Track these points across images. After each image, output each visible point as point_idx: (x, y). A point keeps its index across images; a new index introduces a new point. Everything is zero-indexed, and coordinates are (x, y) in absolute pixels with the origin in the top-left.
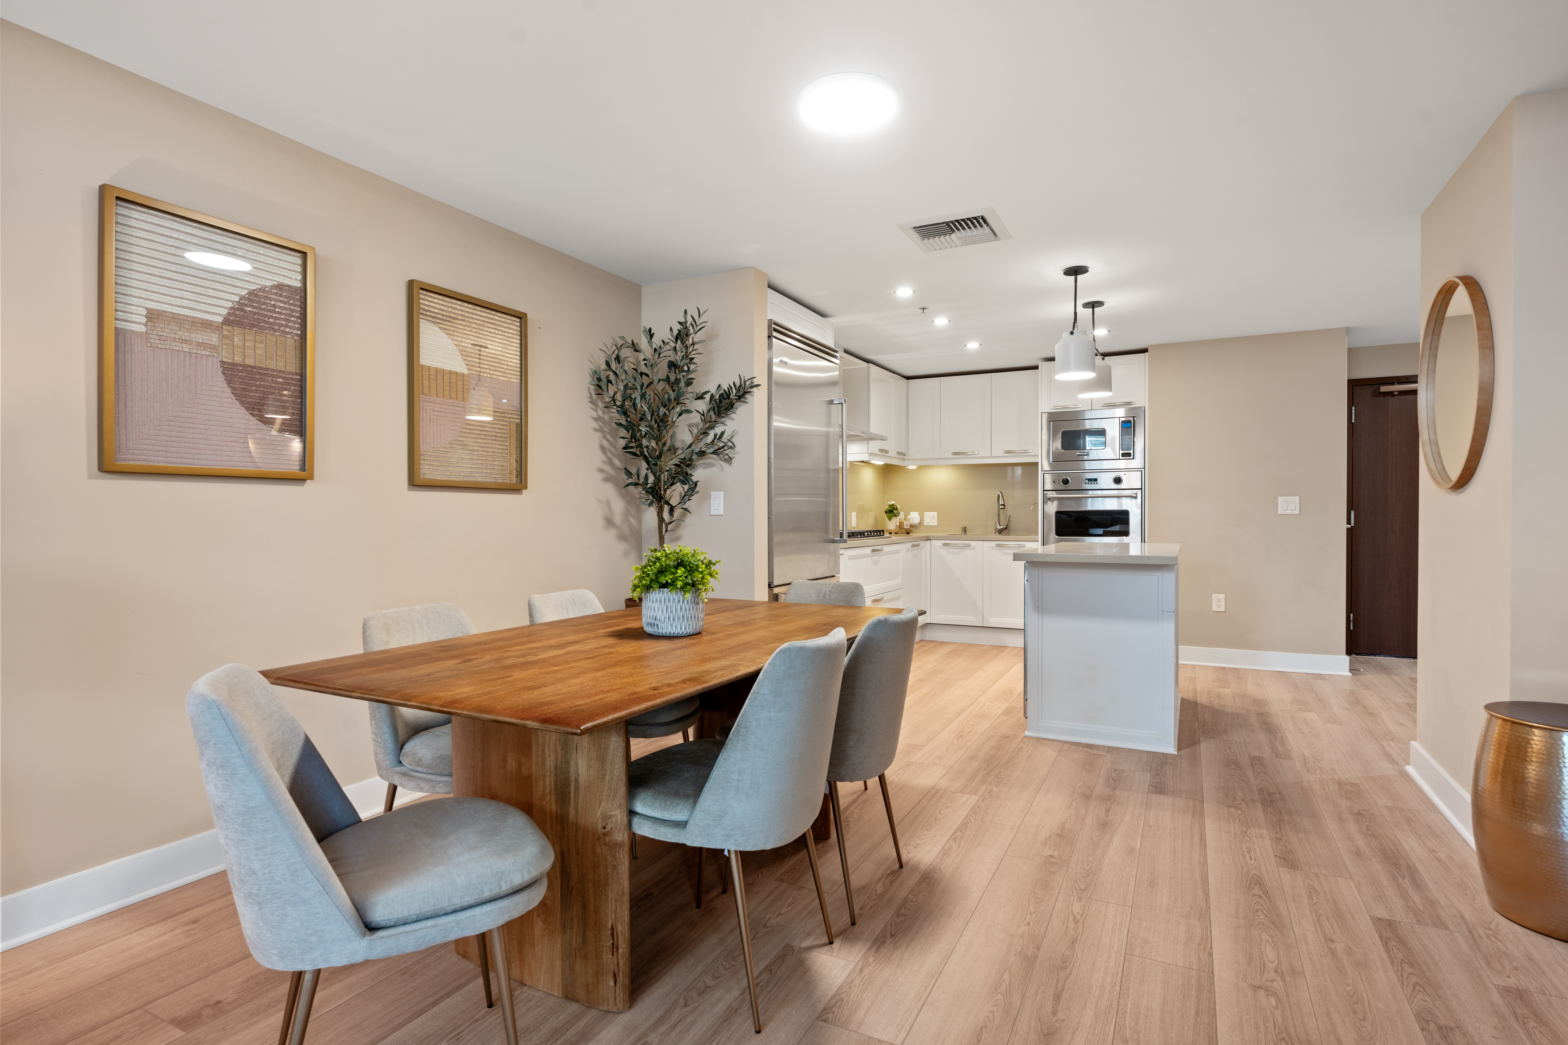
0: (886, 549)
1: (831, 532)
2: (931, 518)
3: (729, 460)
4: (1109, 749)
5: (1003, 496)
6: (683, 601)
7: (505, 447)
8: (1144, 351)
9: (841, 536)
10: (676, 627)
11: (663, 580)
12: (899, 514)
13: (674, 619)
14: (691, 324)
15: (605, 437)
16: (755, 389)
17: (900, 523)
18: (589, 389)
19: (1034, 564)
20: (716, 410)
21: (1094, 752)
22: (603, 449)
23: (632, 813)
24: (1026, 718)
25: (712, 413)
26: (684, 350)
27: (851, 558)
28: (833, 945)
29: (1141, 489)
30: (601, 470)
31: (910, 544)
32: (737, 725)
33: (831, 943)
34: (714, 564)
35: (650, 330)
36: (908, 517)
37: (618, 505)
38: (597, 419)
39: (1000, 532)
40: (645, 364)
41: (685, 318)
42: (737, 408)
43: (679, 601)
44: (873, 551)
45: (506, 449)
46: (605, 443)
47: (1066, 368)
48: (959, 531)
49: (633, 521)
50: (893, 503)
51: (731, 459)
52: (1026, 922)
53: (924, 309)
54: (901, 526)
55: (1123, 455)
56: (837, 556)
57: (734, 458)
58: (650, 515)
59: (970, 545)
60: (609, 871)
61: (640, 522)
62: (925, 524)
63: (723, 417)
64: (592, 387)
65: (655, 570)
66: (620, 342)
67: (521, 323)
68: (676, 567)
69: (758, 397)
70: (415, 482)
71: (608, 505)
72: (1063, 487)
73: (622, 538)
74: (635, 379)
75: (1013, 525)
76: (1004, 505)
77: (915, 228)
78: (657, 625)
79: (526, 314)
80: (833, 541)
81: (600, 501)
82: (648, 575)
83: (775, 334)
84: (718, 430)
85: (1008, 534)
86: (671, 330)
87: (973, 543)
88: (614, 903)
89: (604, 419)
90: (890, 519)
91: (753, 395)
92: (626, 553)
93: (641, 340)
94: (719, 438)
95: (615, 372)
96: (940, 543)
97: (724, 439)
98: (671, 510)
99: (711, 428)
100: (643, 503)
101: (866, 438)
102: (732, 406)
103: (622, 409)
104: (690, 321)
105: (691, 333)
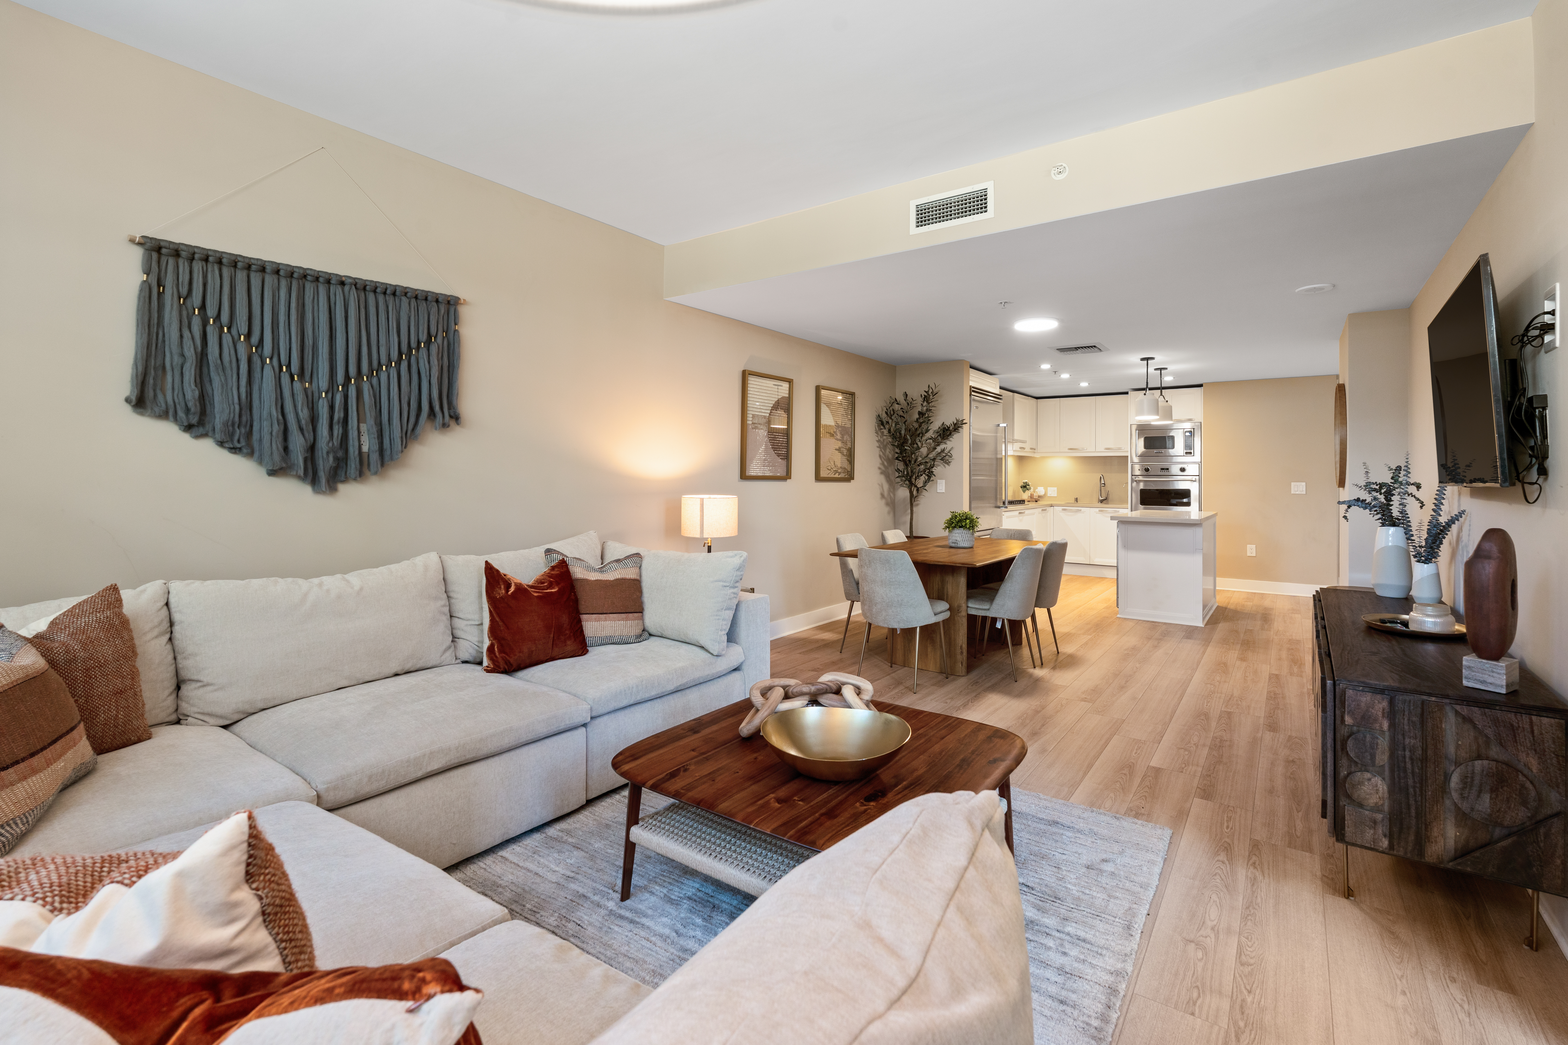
0: (1027, 512)
1: (998, 502)
2: (1052, 492)
3: (948, 463)
4: (1163, 624)
5: (1103, 478)
6: (968, 533)
7: (847, 459)
8: (1202, 386)
9: (1004, 503)
10: (965, 544)
12: (1030, 489)
13: (964, 540)
14: (932, 392)
15: (881, 451)
16: (963, 426)
17: (1031, 494)
18: (876, 426)
19: (1123, 522)
20: (942, 436)
21: (1156, 624)
22: (880, 456)
23: (968, 607)
24: (1118, 608)
25: (939, 438)
26: (927, 405)
27: (1008, 517)
29: (1199, 475)
30: (879, 468)
31: (1041, 509)
32: (1009, 574)
33: (1034, 667)
35: (906, 393)
36: (1037, 491)
37: (886, 486)
39: (1102, 501)
40: (904, 412)
41: (929, 389)
42: (953, 435)
43: (966, 533)
44: (1020, 513)
46: (882, 453)
47: (1141, 413)
48: (1073, 501)
49: (892, 495)
50: (1027, 481)
53: (1056, 372)
54: (1031, 496)
55: (1186, 453)
56: (1001, 516)
57: (951, 462)
58: (903, 493)
59: (1080, 511)
60: (960, 626)
61: (894, 495)
62: (1049, 495)
63: (946, 440)
65: (956, 521)
66: (892, 401)
67: (852, 397)
68: (965, 520)
69: (965, 430)
70: (818, 478)
71: (882, 487)
72: (1146, 473)
73: (887, 504)
74: (897, 419)
75: (1110, 497)
76: (1104, 484)
77: (1058, 349)
78: (957, 543)
79: (854, 393)
80: (999, 507)
81: (879, 485)
82: (953, 523)
83: (974, 392)
84: (942, 446)
85: (1107, 503)
86: (921, 395)
87: (1083, 509)
88: (962, 638)
89: (882, 442)
90: (1024, 492)
91: (963, 428)
92: (889, 513)
93: (901, 398)
94: (943, 451)
95: (891, 418)
96: (1060, 508)
97: (946, 451)
98: (918, 490)
99: (938, 445)
100: (901, 486)
101: (1014, 441)
102: (950, 434)
103: (894, 437)
104: (931, 390)
105: (931, 396)
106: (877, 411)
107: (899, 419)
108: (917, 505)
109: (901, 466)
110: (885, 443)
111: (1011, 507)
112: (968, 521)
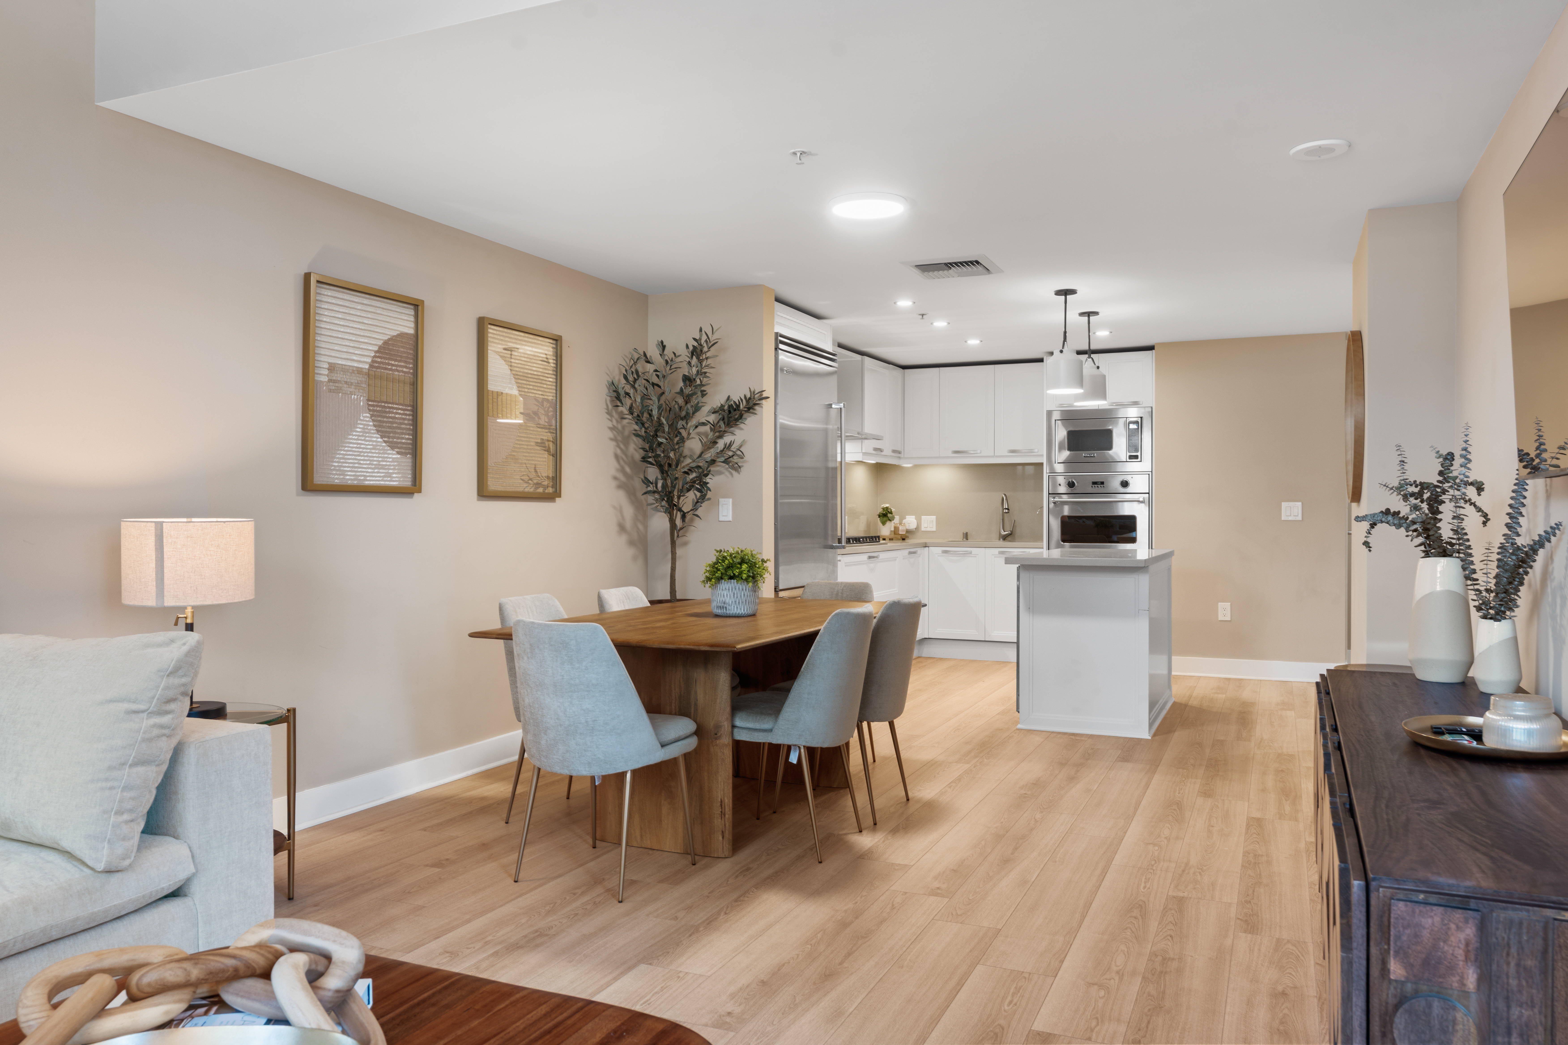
0: (882, 555)
1: (830, 538)
2: (929, 523)
3: (737, 468)
4: (1091, 736)
5: (1007, 499)
6: (746, 589)
7: (544, 460)
8: (1151, 348)
9: (840, 541)
10: (741, 609)
11: (730, 573)
12: (893, 518)
13: (739, 603)
14: (706, 341)
15: (618, 446)
16: (764, 402)
17: (895, 528)
18: (606, 400)
19: (1027, 567)
20: (726, 420)
22: (617, 457)
23: (733, 727)
24: (1019, 712)
25: (721, 423)
26: (699, 365)
27: (848, 565)
28: (863, 833)
29: (1149, 493)
30: (615, 478)
31: (907, 552)
32: (807, 663)
33: (861, 831)
34: (766, 562)
35: (662, 342)
36: (904, 521)
37: (629, 511)
38: (612, 429)
39: (1005, 538)
40: (658, 376)
41: (701, 335)
42: (746, 419)
43: (743, 589)
44: (870, 557)
45: (545, 461)
46: (619, 452)
47: (1057, 385)
48: (960, 537)
49: (641, 527)
50: (887, 505)
51: (740, 467)
53: (923, 315)
54: (896, 531)
55: (1131, 457)
56: (835, 562)
57: (742, 466)
58: (660, 522)
59: (971, 553)
60: (719, 763)
61: (646, 527)
62: (923, 529)
63: (732, 427)
64: (608, 398)
65: (725, 566)
66: (636, 356)
67: (557, 345)
68: (741, 564)
69: (767, 408)
70: (484, 493)
71: (621, 512)
72: (1070, 490)
73: (631, 543)
74: (647, 389)
75: (1017, 531)
76: (1008, 509)
77: (916, 266)
78: (726, 608)
79: (561, 337)
80: (832, 547)
81: (614, 507)
82: (719, 570)
83: (781, 346)
84: (727, 439)
85: (1013, 540)
86: (687, 347)
87: (974, 550)
88: (722, 784)
89: (617, 428)
90: (884, 523)
91: (762, 407)
92: (635, 558)
93: (653, 352)
94: (728, 447)
95: (633, 387)
96: (939, 550)
97: (734, 448)
98: (684, 517)
99: (721, 437)
100: (656, 509)
101: (862, 437)
102: (741, 416)
103: (639, 420)
104: (704, 338)
105: (705, 349)
106: (609, 374)
107: (650, 388)
108: (685, 544)
109: (653, 473)
110: (626, 433)
111: (850, 548)
112: (744, 566)
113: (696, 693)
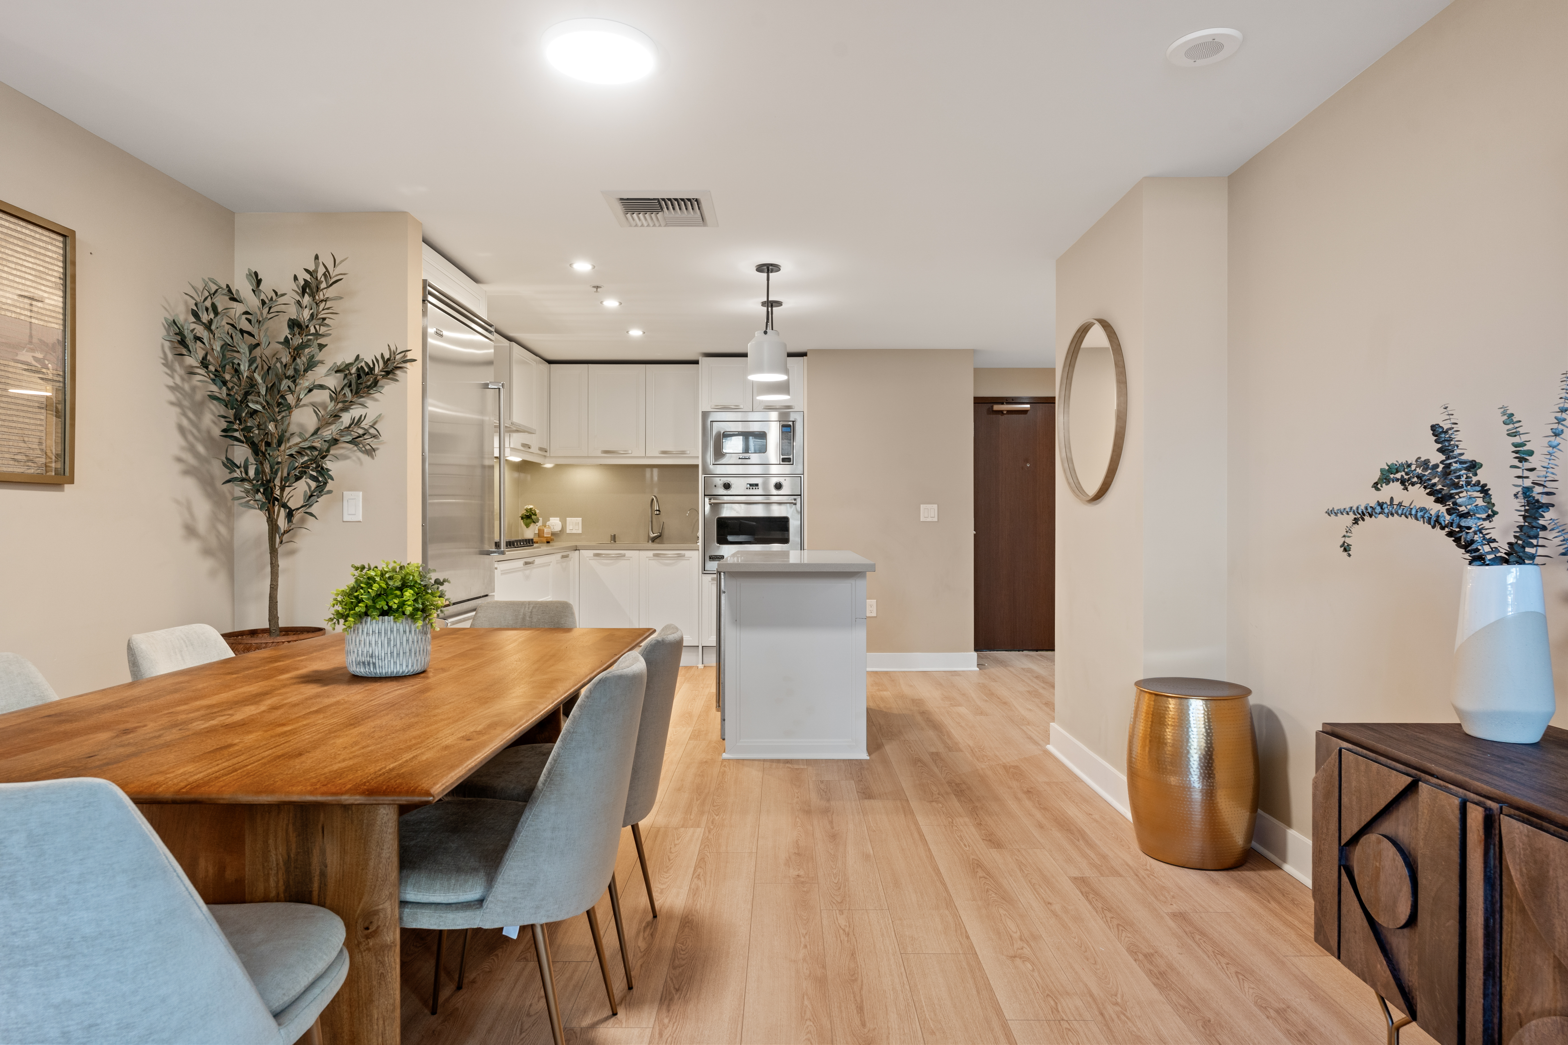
0: (538, 561)
1: (486, 542)
2: (574, 525)
3: (370, 452)
4: (809, 762)
5: (657, 501)
6: (410, 631)
7: (38, 422)
8: (803, 354)
9: (497, 545)
10: (401, 665)
11: (381, 604)
12: (538, 520)
13: (398, 654)
14: (324, 274)
15: (184, 414)
16: (408, 365)
17: (539, 530)
18: (163, 346)
20: (354, 386)
21: (796, 767)
22: (181, 429)
23: (404, 904)
24: (724, 739)
25: (347, 391)
26: (314, 305)
27: (504, 573)
29: (801, 495)
30: (179, 460)
31: (559, 555)
33: (615, 1014)
34: (442, 584)
35: (256, 274)
36: (548, 523)
37: (203, 508)
38: (174, 388)
39: (654, 540)
40: (249, 321)
41: (317, 265)
42: (382, 387)
43: (405, 632)
44: (526, 563)
45: (41, 425)
46: (185, 422)
47: (760, 369)
48: (608, 539)
49: (223, 530)
50: (531, 507)
51: (374, 450)
52: (802, 945)
53: (597, 287)
54: (540, 534)
55: (784, 460)
56: (491, 570)
57: (378, 449)
58: (253, 523)
59: (624, 556)
60: (375, 983)
61: (231, 530)
62: (568, 531)
63: (363, 397)
64: (167, 344)
65: (373, 594)
66: (214, 288)
67: (65, 243)
68: (401, 589)
69: (412, 374)
71: (189, 508)
72: (725, 491)
73: (207, 552)
74: (232, 337)
75: (666, 533)
76: (659, 511)
77: (621, 199)
78: (374, 664)
79: (73, 232)
80: (488, 553)
81: (177, 502)
82: (361, 601)
83: (430, 298)
84: (356, 412)
85: (662, 543)
86: (296, 278)
87: (628, 553)
89: (183, 389)
90: (527, 526)
91: (406, 372)
92: (213, 573)
93: (243, 287)
94: (356, 422)
95: (208, 326)
96: (590, 553)
97: (364, 425)
98: (290, 515)
99: (345, 409)
100: (247, 505)
101: (516, 429)
102: (375, 383)
103: (218, 377)
104: (321, 270)
105: (324, 285)
106: (168, 308)
107: (237, 336)
108: (292, 552)
109: (241, 453)
110: (198, 397)
111: (511, 553)
112: (408, 594)
113: (323, 852)
